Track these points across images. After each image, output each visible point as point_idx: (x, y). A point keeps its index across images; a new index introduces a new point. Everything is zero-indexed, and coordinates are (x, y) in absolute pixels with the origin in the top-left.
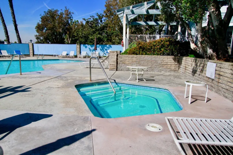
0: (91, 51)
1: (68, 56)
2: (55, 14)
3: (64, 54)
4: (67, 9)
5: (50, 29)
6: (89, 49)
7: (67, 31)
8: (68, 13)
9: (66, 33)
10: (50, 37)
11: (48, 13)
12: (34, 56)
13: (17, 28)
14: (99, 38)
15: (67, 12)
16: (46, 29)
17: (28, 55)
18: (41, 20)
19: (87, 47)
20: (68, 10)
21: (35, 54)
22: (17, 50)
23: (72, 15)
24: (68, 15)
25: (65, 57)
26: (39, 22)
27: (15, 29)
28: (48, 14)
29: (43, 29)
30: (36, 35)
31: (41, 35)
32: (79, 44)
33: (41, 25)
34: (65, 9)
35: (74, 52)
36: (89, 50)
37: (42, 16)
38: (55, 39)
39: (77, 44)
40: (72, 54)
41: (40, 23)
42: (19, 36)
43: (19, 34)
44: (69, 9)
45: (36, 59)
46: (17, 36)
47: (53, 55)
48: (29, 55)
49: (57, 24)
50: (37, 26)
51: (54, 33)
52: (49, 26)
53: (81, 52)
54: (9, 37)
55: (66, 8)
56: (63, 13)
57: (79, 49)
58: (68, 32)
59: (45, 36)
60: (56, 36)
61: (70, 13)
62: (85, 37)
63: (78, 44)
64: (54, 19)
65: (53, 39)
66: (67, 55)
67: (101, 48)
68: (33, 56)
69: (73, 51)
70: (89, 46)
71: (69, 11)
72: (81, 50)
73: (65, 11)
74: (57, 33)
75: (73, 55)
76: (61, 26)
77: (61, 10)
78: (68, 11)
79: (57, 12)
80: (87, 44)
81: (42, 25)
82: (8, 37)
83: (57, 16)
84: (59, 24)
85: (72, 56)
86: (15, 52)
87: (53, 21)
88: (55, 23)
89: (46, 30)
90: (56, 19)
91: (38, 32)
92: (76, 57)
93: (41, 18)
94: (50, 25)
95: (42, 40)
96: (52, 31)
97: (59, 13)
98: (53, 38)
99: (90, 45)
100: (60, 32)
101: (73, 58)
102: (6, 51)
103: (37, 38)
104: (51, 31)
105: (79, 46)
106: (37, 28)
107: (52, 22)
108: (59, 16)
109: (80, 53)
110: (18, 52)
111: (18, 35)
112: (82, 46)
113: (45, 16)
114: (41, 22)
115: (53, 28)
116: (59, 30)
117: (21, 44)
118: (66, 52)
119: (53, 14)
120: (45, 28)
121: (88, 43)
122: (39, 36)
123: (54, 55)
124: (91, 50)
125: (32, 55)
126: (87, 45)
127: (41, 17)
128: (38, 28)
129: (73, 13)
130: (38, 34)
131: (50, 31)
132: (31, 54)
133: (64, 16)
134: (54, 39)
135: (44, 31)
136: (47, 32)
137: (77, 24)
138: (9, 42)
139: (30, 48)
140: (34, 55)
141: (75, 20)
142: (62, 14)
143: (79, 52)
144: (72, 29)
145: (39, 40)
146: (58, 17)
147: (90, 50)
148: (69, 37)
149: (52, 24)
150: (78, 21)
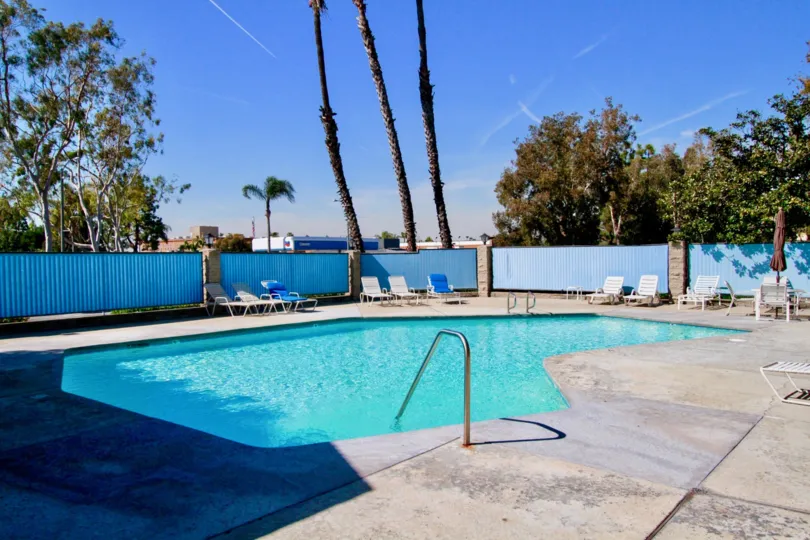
0: (742, 274)
1: (631, 297)
2: (565, 130)
3: (613, 286)
4: (611, 106)
5: (545, 189)
6: (736, 263)
7: (610, 190)
8: (618, 120)
9: (605, 198)
10: (546, 219)
11: (543, 131)
12: (493, 293)
13: (441, 194)
14: (795, 209)
15: (614, 119)
16: (531, 188)
17: (472, 292)
18: (518, 160)
19: (722, 255)
20: (616, 110)
21: (495, 287)
22: (438, 272)
23: (631, 128)
24: (616, 130)
25: (617, 300)
26: (510, 165)
27: (433, 197)
28: (541, 134)
29: (521, 190)
30: (496, 212)
31: (515, 213)
32: (682, 244)
33: (515, 177)
34: (607, 108)
35: (656, 277)
36: (734, 268)
37: (521, 146)
38: (564, 223)
39: (670, 243)
40: (648, 287)
41: (514, 169)
42: (445, 221)
43: (445, 215)
44: (621, 106)
45: (504, 312)
46: (440, 223)
47: (564, 292)
48: (476, 290)
49: (572, 167)
50: (501, 183)
51: (558, 203)
52: (544, 176)
53: (691, 276)
54: (416, 227)
55: (609, 102)
56: (597, 122)
57: (682, 266)
58: (612, 194)
59: (528, 214)
60: (567, 212)
61: (624, 120)
62: (712, 209)
63: (675, 245)
64: (562, 148)
65: (556, 225)
66: (627, 291)
67: (803, 261)
68: (489, 295)
69: (652, 273)
70: (733, 253)
71: (622, 112)
72: (692, 271)
73: (606, 114)
74: (570, 198)
75: (653, 294)
76: (590, 172)
77: (592, 113)
78: (614, 113)
79: (576, 123)
80: (727, 242)
81: (518, 174)
82: (411, 227)
83: (574, 139)
84: (579, 164)
85: (651, 296)
86: (430, 282)
87: (560, 156)
88: (564, 165)
89: (533, 193)
90: (568, 149)
91: (502, 200)
92: (666, 299)
93: (518, 152)
94: (548, 175)
95: (517, 230)
96: (555, 194)
97: (581, 126)
98: (555, 222)
99: (741, 244)
100: (582, 197)
101: (654, 306)
102: (401, 280)
103: (501, 224)
104: (551, 195)
105: (679, 253)
106: (502, 189)
107: (555, 160)
108: (580, 136)
109: (687, 283)
110: (441, 283)
111: (442, 218)
112: (696, 250)
113: (533, 142)
114: (517, 164)
115: (557, 184)
116: (579, 188)
117: (449, 252)
118: (622, 279)
119: (560, 131)
120: (528, 185)
121: (729, 235)
122: (508, 215)
123: (570, 292)
124: (744, 268)
125: (486, 292)
126: (721, 247)
127: (516, 147)
128: (505, 187)
129: (636, 119)
130: (502, 209)
131: (546, 196)
132: (483, 287)
133: (600, 134)
134: (561, 223)
135: (526, 196)
136: (534, 199)
137: (650, 159)
138: (413, 248)
139: (479, 265)
140: (491, 289)
141: (639, 146)
142: (592, 127)
143: (682, 278)
144: (627, 181)
145: (506, 230)
146: (578, 139)
147: (740, 270)
148: (614, 210)
149: (554, 169)
150: (650, 147)
